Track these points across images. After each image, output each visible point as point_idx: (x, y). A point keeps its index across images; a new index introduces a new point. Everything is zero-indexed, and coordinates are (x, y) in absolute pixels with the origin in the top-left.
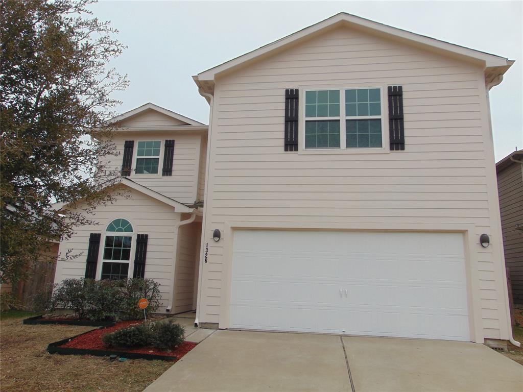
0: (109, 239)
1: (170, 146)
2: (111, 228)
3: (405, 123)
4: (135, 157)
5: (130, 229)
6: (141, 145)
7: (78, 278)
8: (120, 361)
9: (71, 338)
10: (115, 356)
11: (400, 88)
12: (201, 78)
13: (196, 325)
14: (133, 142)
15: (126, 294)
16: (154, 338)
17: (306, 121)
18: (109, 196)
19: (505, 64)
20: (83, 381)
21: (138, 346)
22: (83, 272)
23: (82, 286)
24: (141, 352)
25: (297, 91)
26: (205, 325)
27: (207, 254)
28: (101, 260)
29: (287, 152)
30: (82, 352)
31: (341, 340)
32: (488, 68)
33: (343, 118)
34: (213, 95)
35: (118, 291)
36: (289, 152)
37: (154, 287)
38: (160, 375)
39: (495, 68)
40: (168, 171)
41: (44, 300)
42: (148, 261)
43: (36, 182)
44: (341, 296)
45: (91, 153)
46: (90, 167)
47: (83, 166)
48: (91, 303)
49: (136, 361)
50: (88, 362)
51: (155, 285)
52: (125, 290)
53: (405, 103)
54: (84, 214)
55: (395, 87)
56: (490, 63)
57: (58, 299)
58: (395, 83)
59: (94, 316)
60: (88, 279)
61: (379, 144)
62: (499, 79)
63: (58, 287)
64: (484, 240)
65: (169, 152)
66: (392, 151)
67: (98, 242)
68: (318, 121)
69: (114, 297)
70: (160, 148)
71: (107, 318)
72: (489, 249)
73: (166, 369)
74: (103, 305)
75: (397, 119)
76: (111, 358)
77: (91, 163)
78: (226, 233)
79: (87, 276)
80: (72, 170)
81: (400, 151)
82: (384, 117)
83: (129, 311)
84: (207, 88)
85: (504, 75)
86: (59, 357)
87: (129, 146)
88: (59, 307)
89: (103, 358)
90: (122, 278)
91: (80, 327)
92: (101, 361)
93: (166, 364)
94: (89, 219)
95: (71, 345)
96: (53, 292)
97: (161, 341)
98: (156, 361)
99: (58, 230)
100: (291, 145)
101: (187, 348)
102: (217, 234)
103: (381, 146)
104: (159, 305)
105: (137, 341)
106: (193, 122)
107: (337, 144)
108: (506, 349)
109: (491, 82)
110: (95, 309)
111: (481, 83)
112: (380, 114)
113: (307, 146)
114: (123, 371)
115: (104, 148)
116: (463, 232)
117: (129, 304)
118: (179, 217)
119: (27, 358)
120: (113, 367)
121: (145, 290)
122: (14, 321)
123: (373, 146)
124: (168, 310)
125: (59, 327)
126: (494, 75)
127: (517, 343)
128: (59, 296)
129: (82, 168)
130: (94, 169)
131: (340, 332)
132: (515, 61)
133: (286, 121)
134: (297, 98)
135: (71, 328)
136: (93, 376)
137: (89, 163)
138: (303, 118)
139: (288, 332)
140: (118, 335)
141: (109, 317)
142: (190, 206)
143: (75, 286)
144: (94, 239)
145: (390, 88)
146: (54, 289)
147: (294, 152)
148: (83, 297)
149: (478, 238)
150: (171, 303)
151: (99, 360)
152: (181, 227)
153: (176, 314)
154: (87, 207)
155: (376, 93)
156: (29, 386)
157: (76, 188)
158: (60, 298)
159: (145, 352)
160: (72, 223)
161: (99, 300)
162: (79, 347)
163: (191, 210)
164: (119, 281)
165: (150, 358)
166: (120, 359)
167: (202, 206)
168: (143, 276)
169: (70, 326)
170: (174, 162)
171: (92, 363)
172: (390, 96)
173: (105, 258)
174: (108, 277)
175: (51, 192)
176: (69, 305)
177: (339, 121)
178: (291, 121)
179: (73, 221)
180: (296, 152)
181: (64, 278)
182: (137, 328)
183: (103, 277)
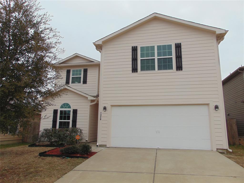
0: (61, 112)
1: (85, 71)
2: (62, 107)
3: (182, 59)
4: (71, 76)
5: (70, 107)
6: (73, 71)
7: (49, 128)
8: (67, 159)
9: (48, 151)
10: (65, 157)
11: (180, 44)
12: (96, 43)
13: (97, 146)
14: (70, 70)
15: (69, 134)
16: (79, 150)
17: (141, 60)
18: (59, 95)
19: (224, 32)
20: (53, 165)
21: (73, 153)
22: (51, 126)
23: (51, 131)
24: (75, 155)
25: (137, 47)
26: (101, 146)
27: (101, 117)
28: (58, 120)
29: (133, 73)
30: (52, 156)
31: (157, 150)
32: (217, 34)
33: (156, 58)
34: (102, 50)
35: (65, 133)
36: (134, 73)
37: (80, 131)
38: (81, 163)
39: (221, 34)
40: (85, 82)
41: (36, 137)
42: (78, 120)
43: (33, 90)
44: (157, 133)
45: (52, 78)
46: (52, 84)
47: (49, 84)
48: (55, 138)
49: (72, 159)
50: (54, 159)
51: (81, 130)
52: (68, 132)
53: (182, 50)
54: (50, 102)
55: (178, 44)
56: (218, 32)
57: (42, 137)
58: (178, 42)
59: (56, 143)
60: (53, 128)
61: (171, 68)
62: (223, 38)
63: (41, 132)
64: (216, 107)
65: (85, 74)
66: (177, 71)
67: (57, 113)
68: (146, 59)
69: (64, 135)
70: (81, 72)
71: (62, 144)
72: (219, 111)
73: (84, 161)
74: (60, 138)
75: (179, 57)
76: (63, 158)
77: (52, 83)
78: (108, 108)
79: (53, 127)
80: (45, 86)
81: (180, 71)
82: (174, 56)
83: (70, 141)
84: (99, 47)
85: (225, 37)
86: (43, 157)
87: (68, 72)
88: (42, 140)
89: (60, 158)
90: (67, 127)
91: (51, 147)
92: (59, 159)
93: (84, 159)
94: (52, 104)
95: (47, 153)
96: (40, 134)
97: (82, 151)
98: (80, 158)
99: (41, 108)
100: (135, 70)
101: (93, 154)
102: (105, 108)
103: (173, 69)
104: (83, 139)
105: (73, 151)
106: (95, 60)
107: (154, 69)
108: (226, 153)
109: (220, 39)
110: (57, 141)
111: (215, 41)
112: (172, 55)
113: (141, 70)
114: (67, 162)
115: (57, 76)
116: (208, 104)
117: (70, 138)
118: (90, 102)
119: (31, 158)
120: (64, 160)
121: (77, 132)
122: (24, 146)
123: (169, 69)
124: (86, 141)
125: (43, 148)
126: (220, 37)
127: (231, 150)
128: (42, 135)
129: (49, 85)
130: (54, 85)
131: (157, 148)
132: (228, 31)
133: (132, 60)
134: (137, 50)
135: (48, 148)
136: (56, 163)
137: (51, 83)
138: (139, 58)
139: (135, 148)
140: (66, 149)
141: (62, 143)
142: (94, 97)
143: (48, 131)
144: (55, 112)
145: (176, 44)
146: (40, 133)
147: (136, 73)
148: (51, 136)
149: (214, 107)
150: (88, 137)
151: (59, 158)
152: (91, 106)
153: (89, 142)
154: (51, 99)
155: (170, 47)
156: (33, 167)
157: (47, 92)
158: (42, 136)
159: (76, 155)
160: (46, 105)
161: (58, 137)
162: (51, 154)
163: (95, 99)
164: (66, 129)
165: (78, 157)
166: (66, 158)
167: (99, 97)
168: (76, 126)
169: (47, 147)
170: (88, 78)
171: (56, 159)
172: (176, 47)
173: (60, 119)
174: (62, 127)
175: (38, 94)
176: (46, 139)
177: (155, 59)
178: (134, 59)
179: (46, 104)
180: (137, 73)
181: (44, 128)
182: (73, 146)
183: (59, 127)
